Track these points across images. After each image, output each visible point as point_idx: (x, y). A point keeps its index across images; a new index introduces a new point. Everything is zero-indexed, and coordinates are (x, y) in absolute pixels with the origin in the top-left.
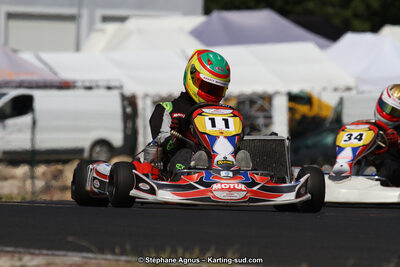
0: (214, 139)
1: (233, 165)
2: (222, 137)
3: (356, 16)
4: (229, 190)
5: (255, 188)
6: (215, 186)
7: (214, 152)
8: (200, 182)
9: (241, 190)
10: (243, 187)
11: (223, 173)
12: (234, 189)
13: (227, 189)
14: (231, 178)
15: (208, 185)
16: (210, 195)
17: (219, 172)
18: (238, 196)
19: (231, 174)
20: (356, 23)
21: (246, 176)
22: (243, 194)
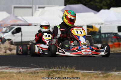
0: (79, 37)
1: (86, 45)
2: (81, 36)
3: (104, 5)
4: (87, 51)
5: (94, 51)
6: (82, 51)
7: (80, 40)
8: (78, 50)
9: (90, 52)
10: (90, 51)
11: (84, 47)
12: (88, 52)
13: (86, 51)
14: (86, 48)
15: (80, 50)
16: (81, 53)
17: (83, 46)
18: (89, 53)
19: (86, 47)
20: (104, 7)
21: (90, 47)
22: (91, 53)
